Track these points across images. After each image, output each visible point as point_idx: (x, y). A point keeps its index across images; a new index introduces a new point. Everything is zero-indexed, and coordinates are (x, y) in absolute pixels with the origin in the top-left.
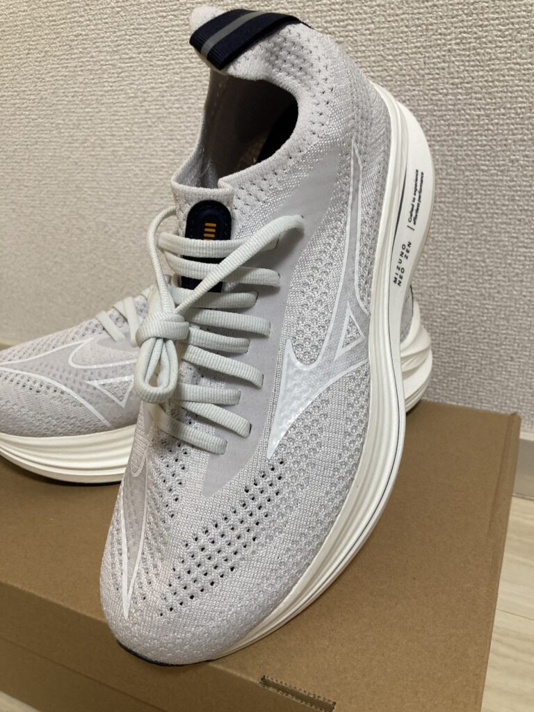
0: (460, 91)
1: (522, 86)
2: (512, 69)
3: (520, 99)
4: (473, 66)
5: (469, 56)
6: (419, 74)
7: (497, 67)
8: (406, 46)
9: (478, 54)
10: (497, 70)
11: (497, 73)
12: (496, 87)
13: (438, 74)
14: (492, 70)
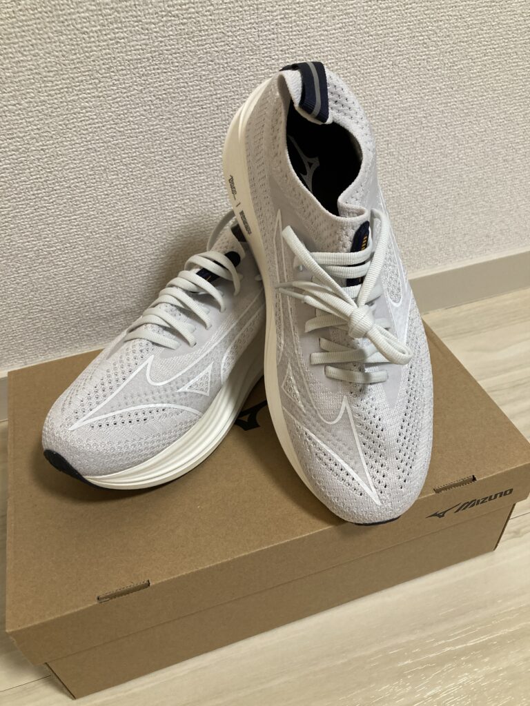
0: (287, 55)
1: (330, 47)
2: (322, 35)
3: (329, 57)
4: (295, 35)
5: (291, 27)
6: (255, 45)
7: (312, 34)
8: (242, 23)
9: (298, 26)
10: (312, 37)
11: (312, 39)
12: (313, 49)
13: (270, 44)
14: (309, 37)
